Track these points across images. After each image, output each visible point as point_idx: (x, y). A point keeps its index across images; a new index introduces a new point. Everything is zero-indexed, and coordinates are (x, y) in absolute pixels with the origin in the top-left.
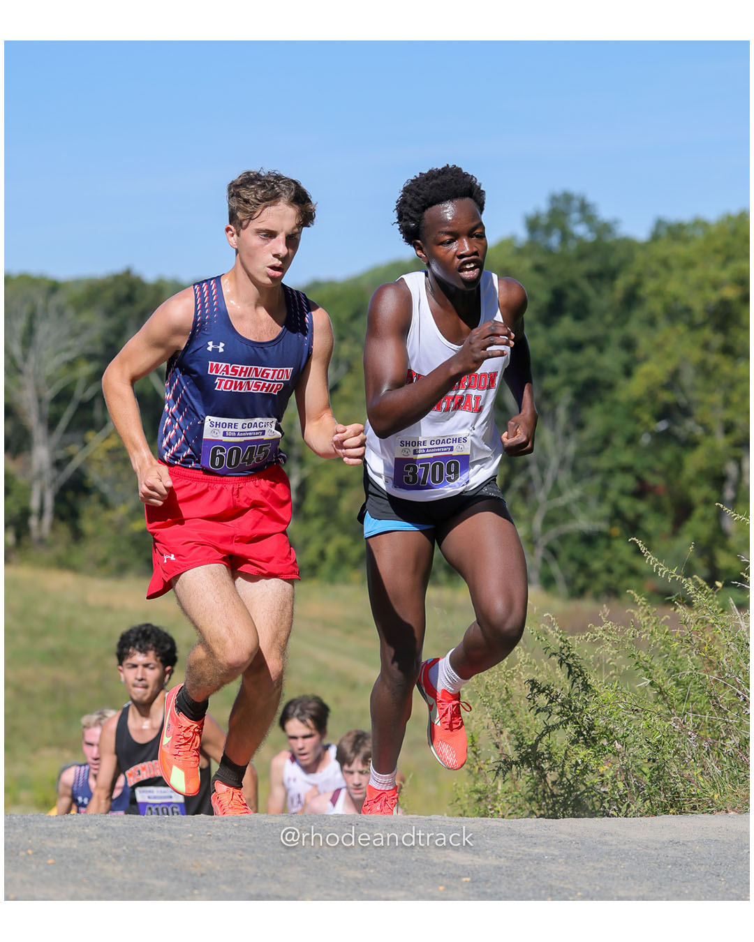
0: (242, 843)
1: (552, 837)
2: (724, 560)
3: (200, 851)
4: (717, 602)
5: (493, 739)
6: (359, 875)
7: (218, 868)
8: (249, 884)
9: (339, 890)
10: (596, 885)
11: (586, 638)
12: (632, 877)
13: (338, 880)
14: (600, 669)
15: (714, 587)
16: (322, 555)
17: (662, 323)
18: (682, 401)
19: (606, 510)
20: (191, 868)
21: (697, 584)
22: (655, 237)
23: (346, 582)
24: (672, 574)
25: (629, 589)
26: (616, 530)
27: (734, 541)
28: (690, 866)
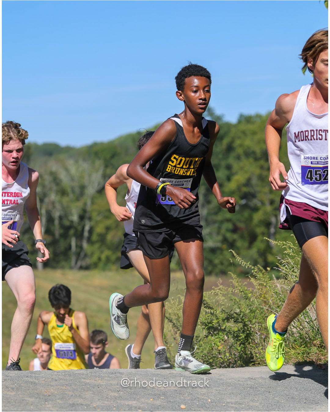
0: (66, 382)
1: (198, 377)
2: (270, 258)
3: (48, 386)
4: (268, 276)
5: (172, 336)
6: (116, 394)
7: (56, 392)
8: (69, 399)
9: (108, 401)
10: (217, 397)
11: (212, 293)
12: (233, 393)
13: (107, 397)
14: (218, 305)
15: (266, 270)
16: (100, 259)
17: (243, 158)
18: (252, 190)
19: (220, 238)
20: (44, 393)
21: (259, 269)
22: (240, 122)
23: (110, 270)
24: (247, 265)
25: (230, 271)
26: (225, 246)
27: (275, 250)
28: (257, 388)
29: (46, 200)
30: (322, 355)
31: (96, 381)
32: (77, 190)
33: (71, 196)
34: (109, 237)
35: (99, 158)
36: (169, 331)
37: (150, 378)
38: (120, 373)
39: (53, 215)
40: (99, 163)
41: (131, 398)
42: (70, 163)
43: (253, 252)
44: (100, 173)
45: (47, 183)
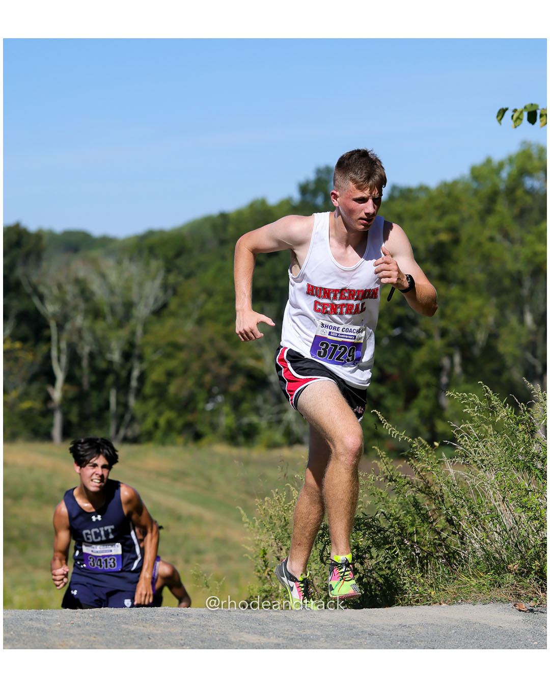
0: (95, 629)
1: (316, 622)
2: (440, 427)
3: (66, 634)
4: (435, 456)
5: (275, 553)
15: (433, 446)
16: (156, 425)
21: (420, 443)
22: (391, 198)
23: (173, 444)
24: (401, 436)
25: (373, 446)
27: (448, 413)
28: (414, 642)
29: (68, 326)
30: (523, 588)
31: (145, 628)
32: (120, 310)
33: (110, 319)
34: (172, 389)
35: (156, 257)
36: (269, 546)
37: (236, 623)
38: (185, 615)
39: (79, 351)
40: (156, 265)
42: (109, 265)
43: (412, 415)
44: (158, 282)
45: (69, 297)
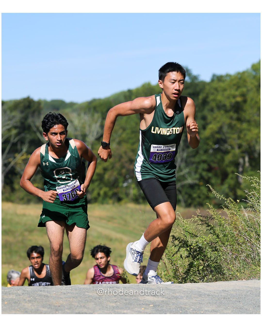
0: (73, 295)
1: (181, 290)
2: (239, 193)
3: (58, 298)
4: (238, 207)
6: (114, 305)
7: (65, 304)
8: (75, 309)
9: (107, 310)
10: (197, 306)
11: (192, 220)
12: (210, 303)
13: (107, 307)
16: (99, 194)
17: (216, 110)
18: (224, 137)
19: (197, 176)
20: (55, 304)
21: (230, 200)
22: (213, 80)
23: (108, 203)
24: (221, 197)
25: (207, 203)
26: (201, 183)
27: (243, 186)
28: (230, 299)
32: (80, 138)
34: (106, 176)
35: (97, 112)
38: (117, 287)
40: (97, 116)
41: (126, 308)
42: (74, 117)
43: (225, 187)
44: (98, 124)
